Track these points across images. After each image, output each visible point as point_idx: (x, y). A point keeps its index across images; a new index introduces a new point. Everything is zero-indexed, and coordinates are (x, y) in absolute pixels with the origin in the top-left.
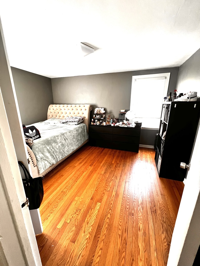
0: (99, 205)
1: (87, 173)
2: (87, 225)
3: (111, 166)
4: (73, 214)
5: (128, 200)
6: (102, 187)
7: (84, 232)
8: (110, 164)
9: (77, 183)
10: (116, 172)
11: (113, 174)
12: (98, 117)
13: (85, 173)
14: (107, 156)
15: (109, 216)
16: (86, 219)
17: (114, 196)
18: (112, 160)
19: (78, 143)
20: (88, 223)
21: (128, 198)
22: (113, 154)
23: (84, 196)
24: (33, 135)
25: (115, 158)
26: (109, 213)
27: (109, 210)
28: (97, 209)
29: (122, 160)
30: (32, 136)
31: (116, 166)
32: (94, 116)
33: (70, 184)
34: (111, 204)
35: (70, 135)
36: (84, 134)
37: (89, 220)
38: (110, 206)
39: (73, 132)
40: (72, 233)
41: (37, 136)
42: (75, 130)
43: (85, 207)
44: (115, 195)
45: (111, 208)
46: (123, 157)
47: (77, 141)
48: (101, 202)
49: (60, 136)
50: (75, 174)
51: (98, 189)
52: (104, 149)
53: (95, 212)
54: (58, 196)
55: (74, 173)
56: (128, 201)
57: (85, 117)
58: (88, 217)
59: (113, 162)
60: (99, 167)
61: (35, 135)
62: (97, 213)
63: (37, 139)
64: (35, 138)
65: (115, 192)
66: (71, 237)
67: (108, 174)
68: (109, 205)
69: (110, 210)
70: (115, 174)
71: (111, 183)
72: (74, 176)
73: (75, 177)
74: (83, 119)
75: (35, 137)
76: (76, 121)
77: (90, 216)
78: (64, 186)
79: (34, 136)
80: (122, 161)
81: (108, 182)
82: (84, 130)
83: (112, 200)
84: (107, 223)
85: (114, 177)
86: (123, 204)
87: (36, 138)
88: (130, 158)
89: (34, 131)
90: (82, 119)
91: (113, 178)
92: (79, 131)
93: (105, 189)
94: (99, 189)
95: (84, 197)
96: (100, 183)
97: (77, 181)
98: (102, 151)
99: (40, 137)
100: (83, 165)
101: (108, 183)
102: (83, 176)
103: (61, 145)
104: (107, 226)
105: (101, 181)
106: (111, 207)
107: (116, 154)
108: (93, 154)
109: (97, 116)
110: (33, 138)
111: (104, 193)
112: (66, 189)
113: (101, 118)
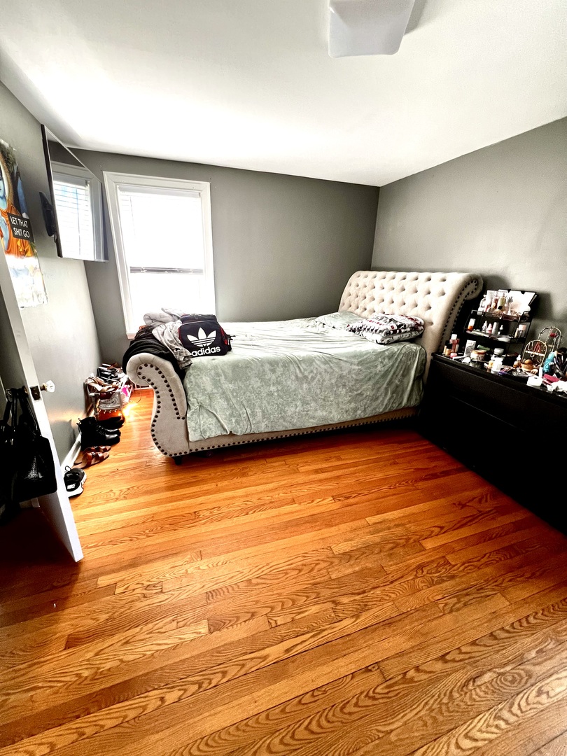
0: (200, 633)
1: (297, 511)
2: (120, 644)
3: (400, 551)
4: (143, 584)
5: (282, 742)
6: (275, 592)
7: (97, 654)
8: (408, 540)
9: (243, 519)
10: (387, 588)
11: (363, 585)
12: (489, 329)
13: (295, 507)
14: (442, 501)
15: (172, 697)
16: (138, 629)
17: (265, 658)
18: (437, 530)
19: (353, 405)
20: (127, 643)
21: (293, 737)
22: (475, 512)
23: (210, 566)
24: (205, 345)
25: (466, 532)
26: (185, 690)
27: (194, 683)
28: (181, 639)
29: (487, 564)
30: (201, 346)
31: (420, 567)
32: (472, 322)
33: (231, 507)
34: (224, 673)
35: (326, 371)
36: (401, 381)
37: (137, 638)
38: (212, 677)
39: (342, 363)
40: (91, 622)
41: (214, 348)
42: (356, 361)
43: (173, 597)
44: (271, 659)
45: (205, 686)
46: (517, 558)
47: (354, 399)
48: (212, 629)
49: (280, 364)
50: (271, 490)
51: (257, 584)
52: (458, 471)
53: (170, 637)
54: (179, 516)
55: (270, 486)
56: (277, 741)
57: (432, 324)
58: (145, 628)
59: (429, 544)
60: (354, 520)
61: (208, 344)
62: (167, 647)
63: (211, 354)
64: (208, 351)
65: (287, 651)
66: (81, 629)
67: (350, 571)
68: (217, 669)
69: (196, 687)
70: (378, 591)
71: (314, 609)
72: (260, 496)
73: (259, 499)
74: (420, 328)
75: (209, 349)
76: (380, 331)
77: (151, 633)
78: (215, 502)
79: (205, 348)
80: (488, 570)
81: (314, 596)
82: (407, 370)
83: (243, 666)
84: (144, 708)
85: (357, 597)
86: (247, 725)
87: (209, 353)
88: (555, 588)
89: (213, 334)
90: (414, 329)
91: (345, 600)
92: (376, 366)
93: (272, 608)
94: (260, 586)
95: (207, 567)
96: (286, 574)
97: (250, 513)
98: (441, 473)
99: (223, 353)
100: (320, 481)
101: (308, 597)
102: (277, 512)
103: (278, 391)
104: (132, 714)
105: (300, 571)
106: (210, 683)
107: (494, 519)
108: (395, 463)
109: (485, 324)
110: (201, 351)
111: (253, 615)
112: (207, 513)
113: (500, 339)
